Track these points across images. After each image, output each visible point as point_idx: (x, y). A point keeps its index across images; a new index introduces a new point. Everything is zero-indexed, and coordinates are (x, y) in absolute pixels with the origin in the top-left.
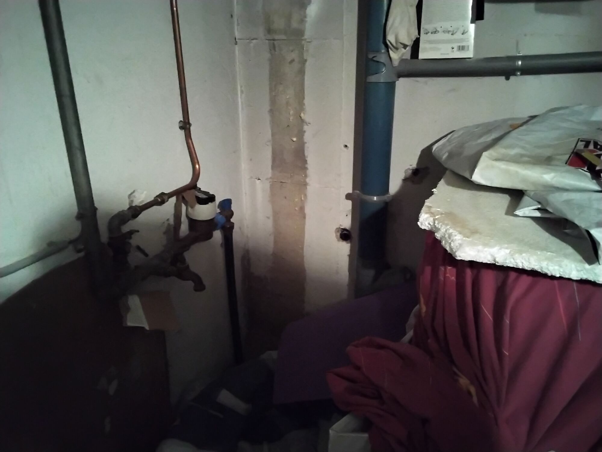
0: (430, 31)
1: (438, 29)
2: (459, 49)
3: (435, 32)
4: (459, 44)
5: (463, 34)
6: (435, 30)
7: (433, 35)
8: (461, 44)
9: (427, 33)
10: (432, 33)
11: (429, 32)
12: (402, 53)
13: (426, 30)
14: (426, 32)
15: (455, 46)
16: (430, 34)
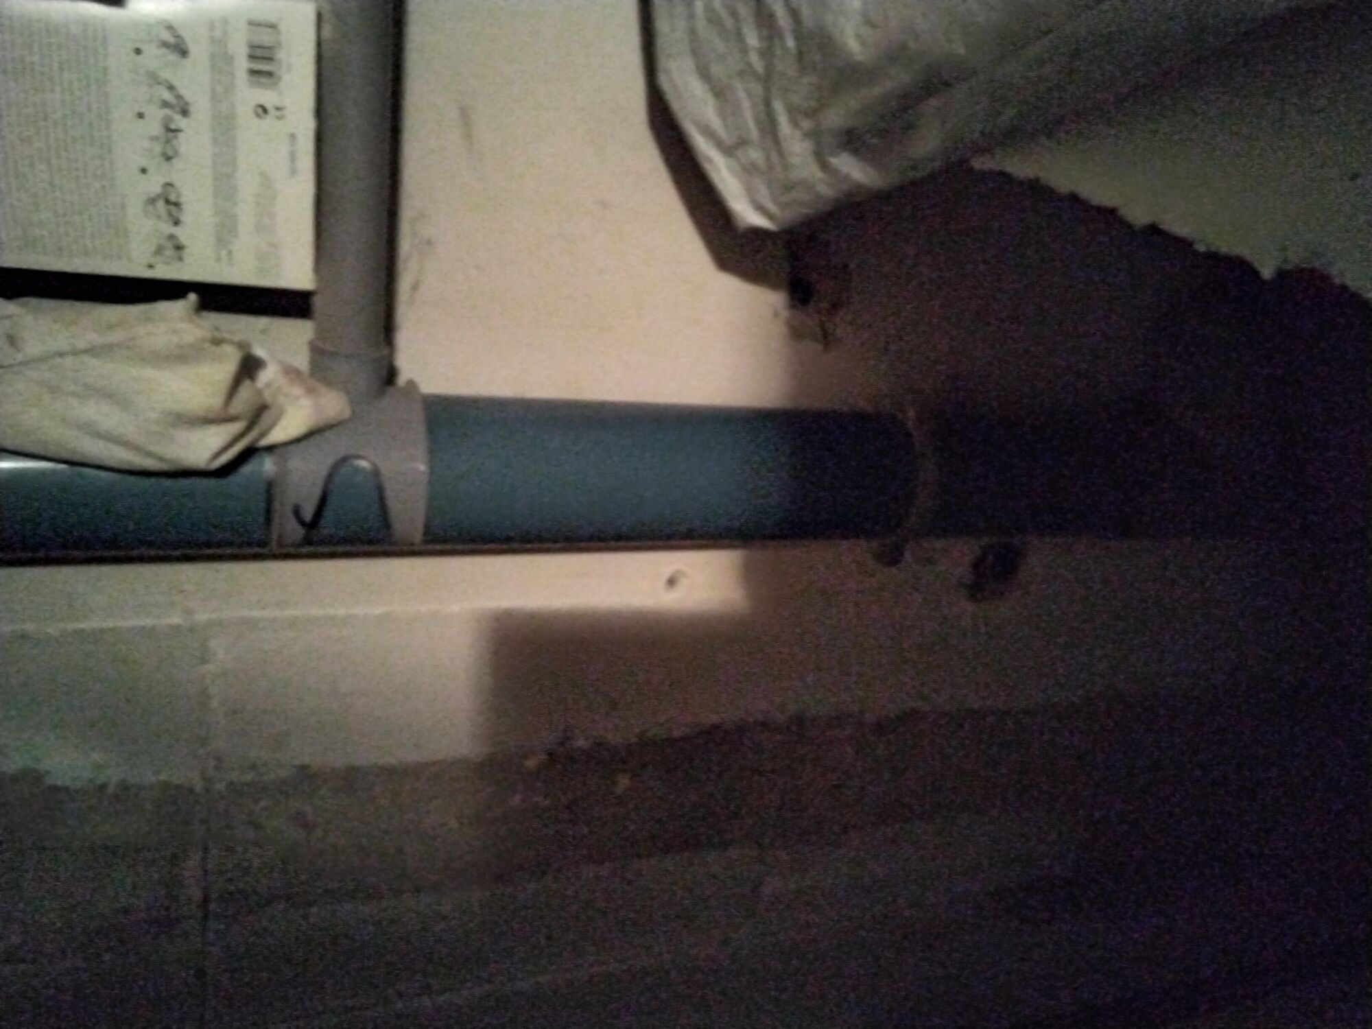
0: (168, 228)
1: (156, 189)
2: (270, 74)
3: (169, 203)
4: (241, 76)
5: (184, 53)
6: (161, 204)
7: (187, 217)
8: (242, 64)
9: (179, 248)
10: (177, 223)
11: (172, 237)
12: (282, 381)
13: (159, 251)
14: (169, 252)
15: (248, 95)
16: (181, 233)
